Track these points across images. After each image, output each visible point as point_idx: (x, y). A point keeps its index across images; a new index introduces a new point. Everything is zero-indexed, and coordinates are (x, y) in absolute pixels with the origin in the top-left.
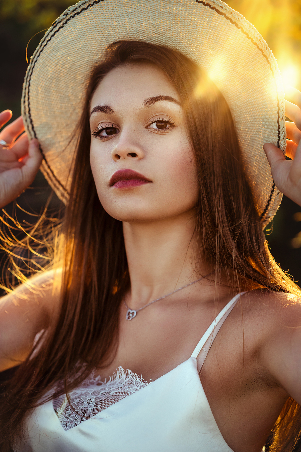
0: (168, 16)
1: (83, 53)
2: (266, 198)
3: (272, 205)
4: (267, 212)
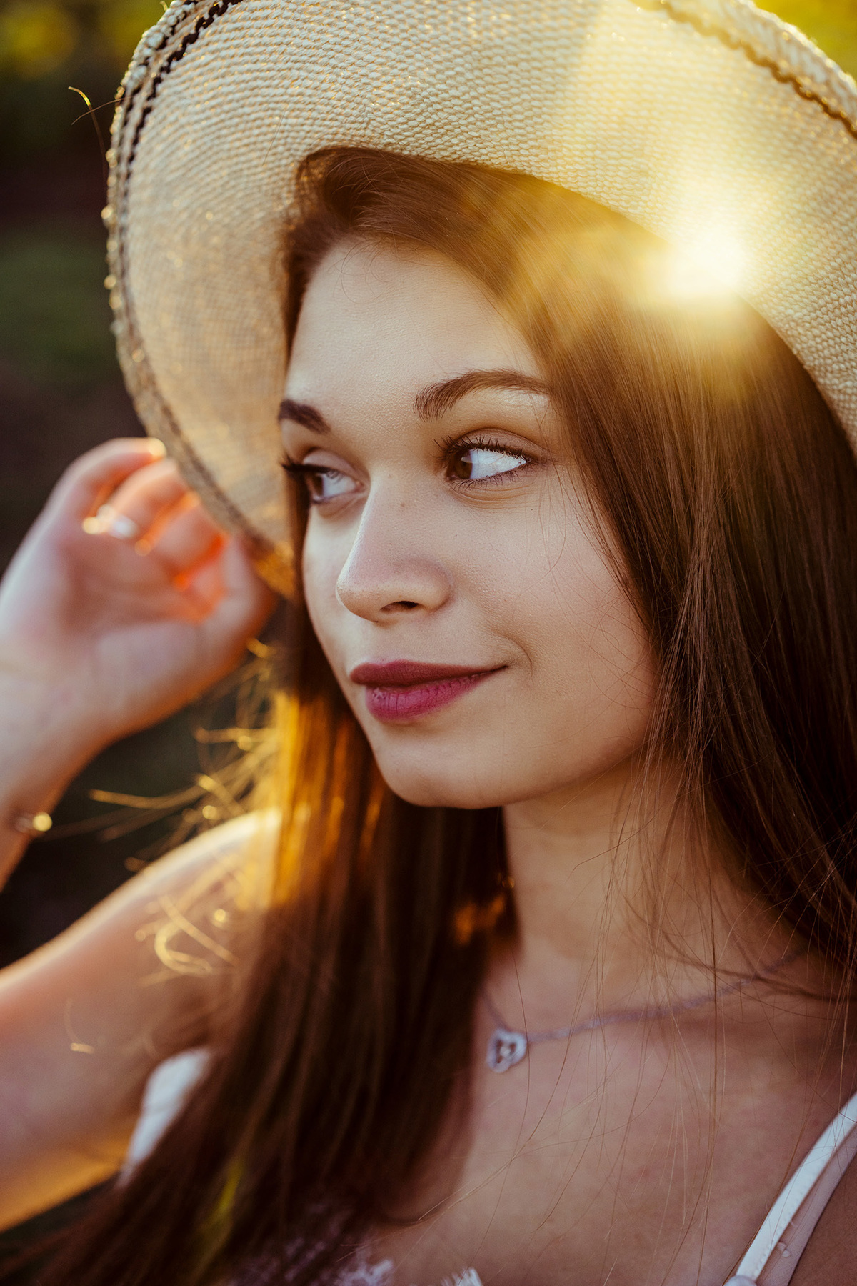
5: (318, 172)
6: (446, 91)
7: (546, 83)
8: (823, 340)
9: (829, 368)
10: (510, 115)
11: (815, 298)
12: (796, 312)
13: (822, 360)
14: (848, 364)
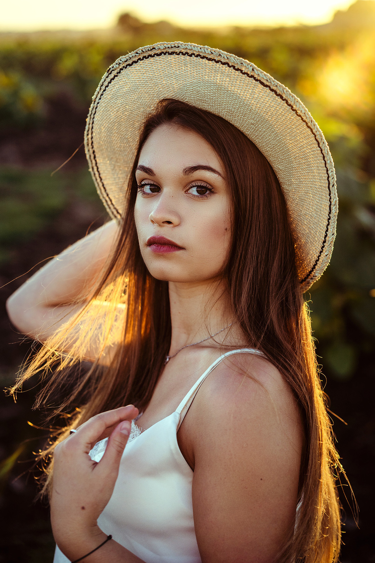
0: (212, 86)
1: (138, 104)
2: (315, 258)
3: (320, 265)
4: (314, 271)
5: (164, 104)
6: (207, 93)
7: (234, 97)
8: (286, 176)
9: (286, 183)
10: (222, 103)
11: (287, 165)
12: (281, 167)
13: (284, 181)
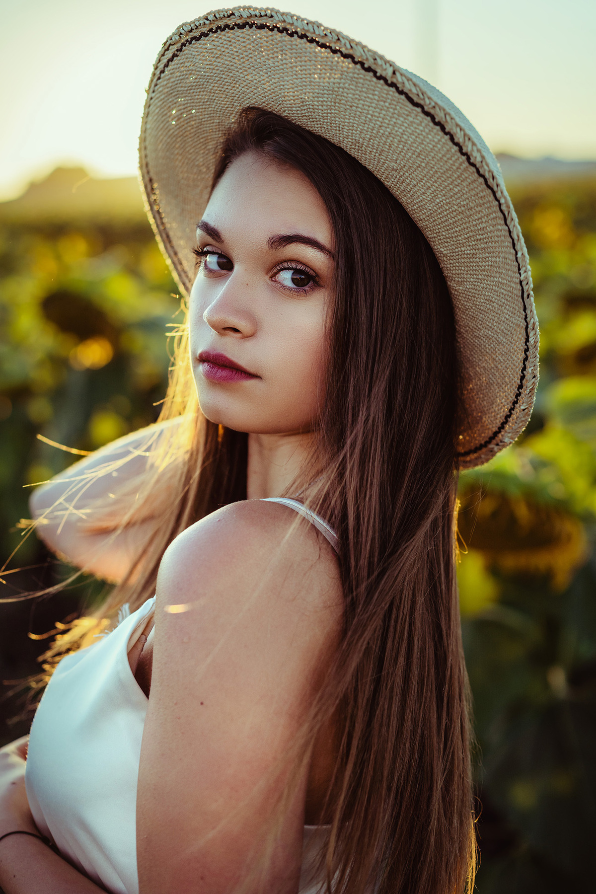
2: (504, 411)
5: (250, 115)
6: (318, 106)
10: (343, 126)
12: (445, 250)
14: (462, 279)
